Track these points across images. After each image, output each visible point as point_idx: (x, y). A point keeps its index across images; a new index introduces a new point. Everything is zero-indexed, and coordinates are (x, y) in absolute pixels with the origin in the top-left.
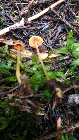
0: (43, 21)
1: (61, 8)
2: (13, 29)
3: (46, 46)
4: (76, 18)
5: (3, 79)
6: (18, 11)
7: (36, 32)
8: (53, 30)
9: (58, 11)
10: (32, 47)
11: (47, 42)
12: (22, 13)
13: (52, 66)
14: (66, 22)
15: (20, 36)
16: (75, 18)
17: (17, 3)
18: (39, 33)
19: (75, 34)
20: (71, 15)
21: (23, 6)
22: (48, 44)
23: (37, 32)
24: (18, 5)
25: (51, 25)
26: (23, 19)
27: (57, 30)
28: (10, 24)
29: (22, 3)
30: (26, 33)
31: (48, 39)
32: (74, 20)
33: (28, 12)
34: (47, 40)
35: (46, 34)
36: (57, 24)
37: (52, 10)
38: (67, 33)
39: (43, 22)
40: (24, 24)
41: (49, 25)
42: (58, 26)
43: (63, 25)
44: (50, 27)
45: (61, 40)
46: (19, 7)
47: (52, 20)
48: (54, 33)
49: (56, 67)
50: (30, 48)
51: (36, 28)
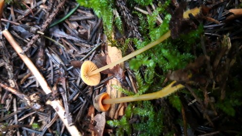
0: (47, 66)
1: (18, 36)
2: (71, 119)
3: (94, 56)
4: (36, 7)
5: (169, 124)
6: (30, 117)
7: (69, 77)
8: (63, 46)
9: (25, 40)
10: (101, 81)
11: (87, 55)
12: (38, 106)
13: (135, 37)
14: (47, 23)
15: (80, 105)
16: (35, 9)
17: (16, 120)
18: (70, 72)
19: (66, 5)
20: (31, 16)
21: (19, 108)
22: (91, 52)
23: (70, 75)
24: (18, 118)
25: (52, 51)
26: (48, 103)
27: (63, 40)
28: (58, 127)
29: (15, 110)
30: (74, 94)
31: (80, 53)
32: (39, 10)
33: (34, 94)
34: (82, 56)
35: (71, 58)
36: (51, 39)
37: (26, 49)
38: (65, 20)
39: (49, 66)
40: (58, 101)
41: (53, 54)
42: (54, 38)
43: (51, 30)
44: (57, 53)
45: (79, 31)
46: (23, 116)
47: (44, 49)
48: (68, 44)
49: (136, 30)
50: (102, 84)
51: (64, 76)
